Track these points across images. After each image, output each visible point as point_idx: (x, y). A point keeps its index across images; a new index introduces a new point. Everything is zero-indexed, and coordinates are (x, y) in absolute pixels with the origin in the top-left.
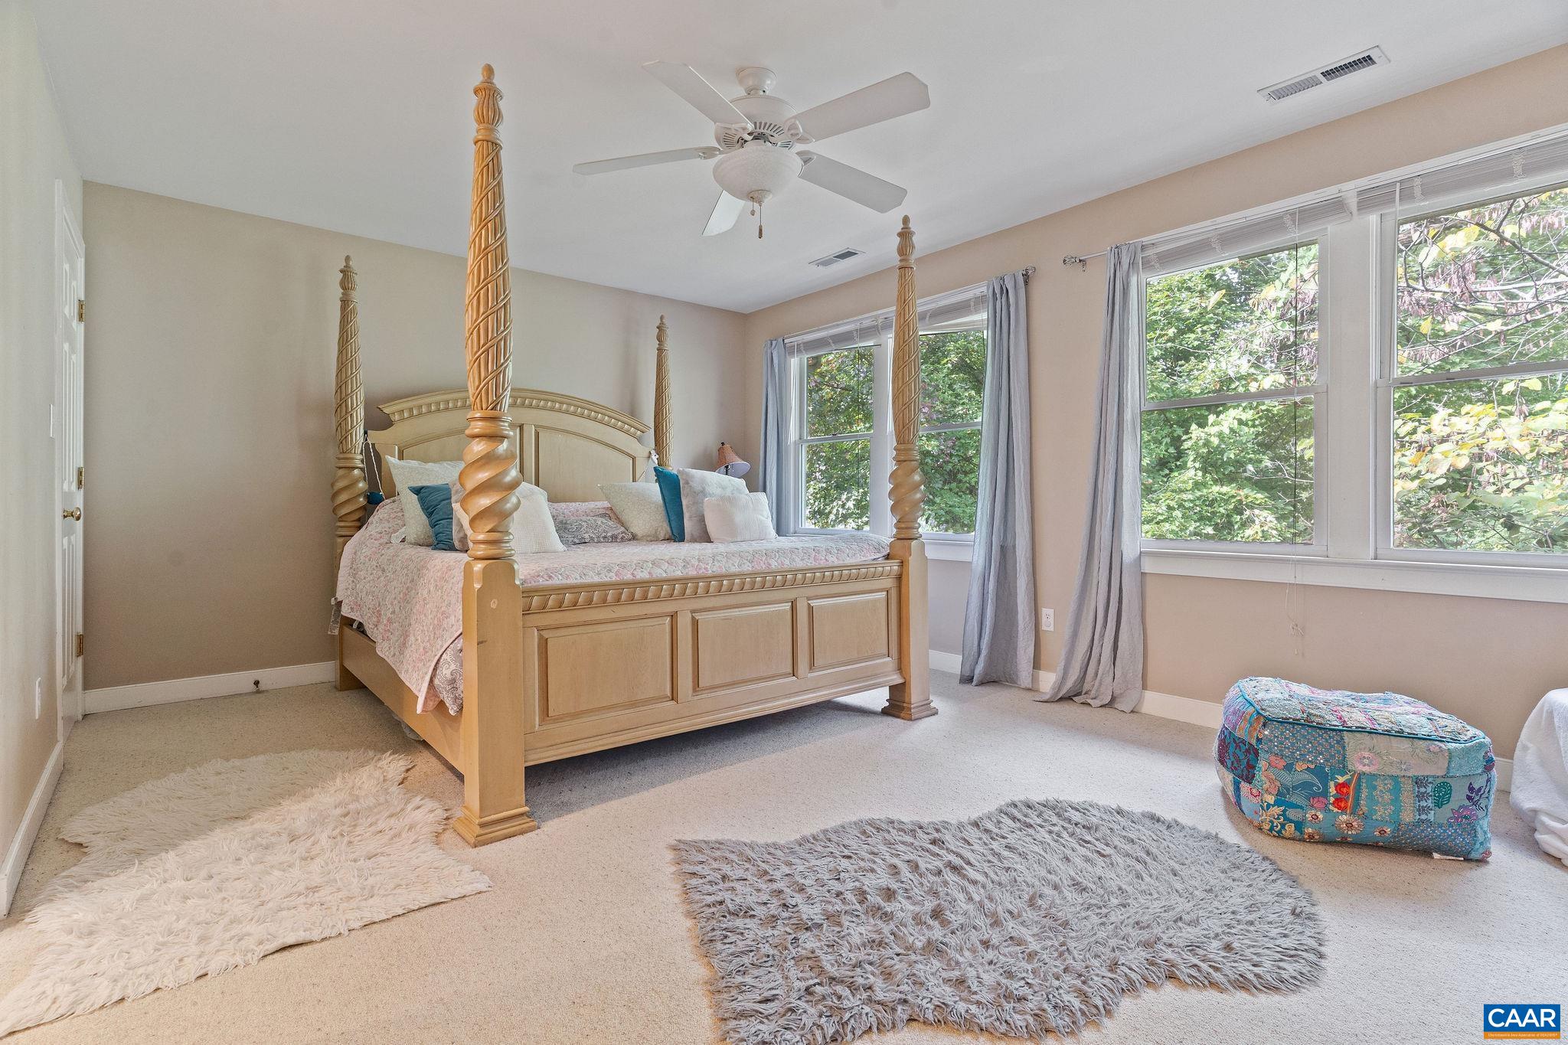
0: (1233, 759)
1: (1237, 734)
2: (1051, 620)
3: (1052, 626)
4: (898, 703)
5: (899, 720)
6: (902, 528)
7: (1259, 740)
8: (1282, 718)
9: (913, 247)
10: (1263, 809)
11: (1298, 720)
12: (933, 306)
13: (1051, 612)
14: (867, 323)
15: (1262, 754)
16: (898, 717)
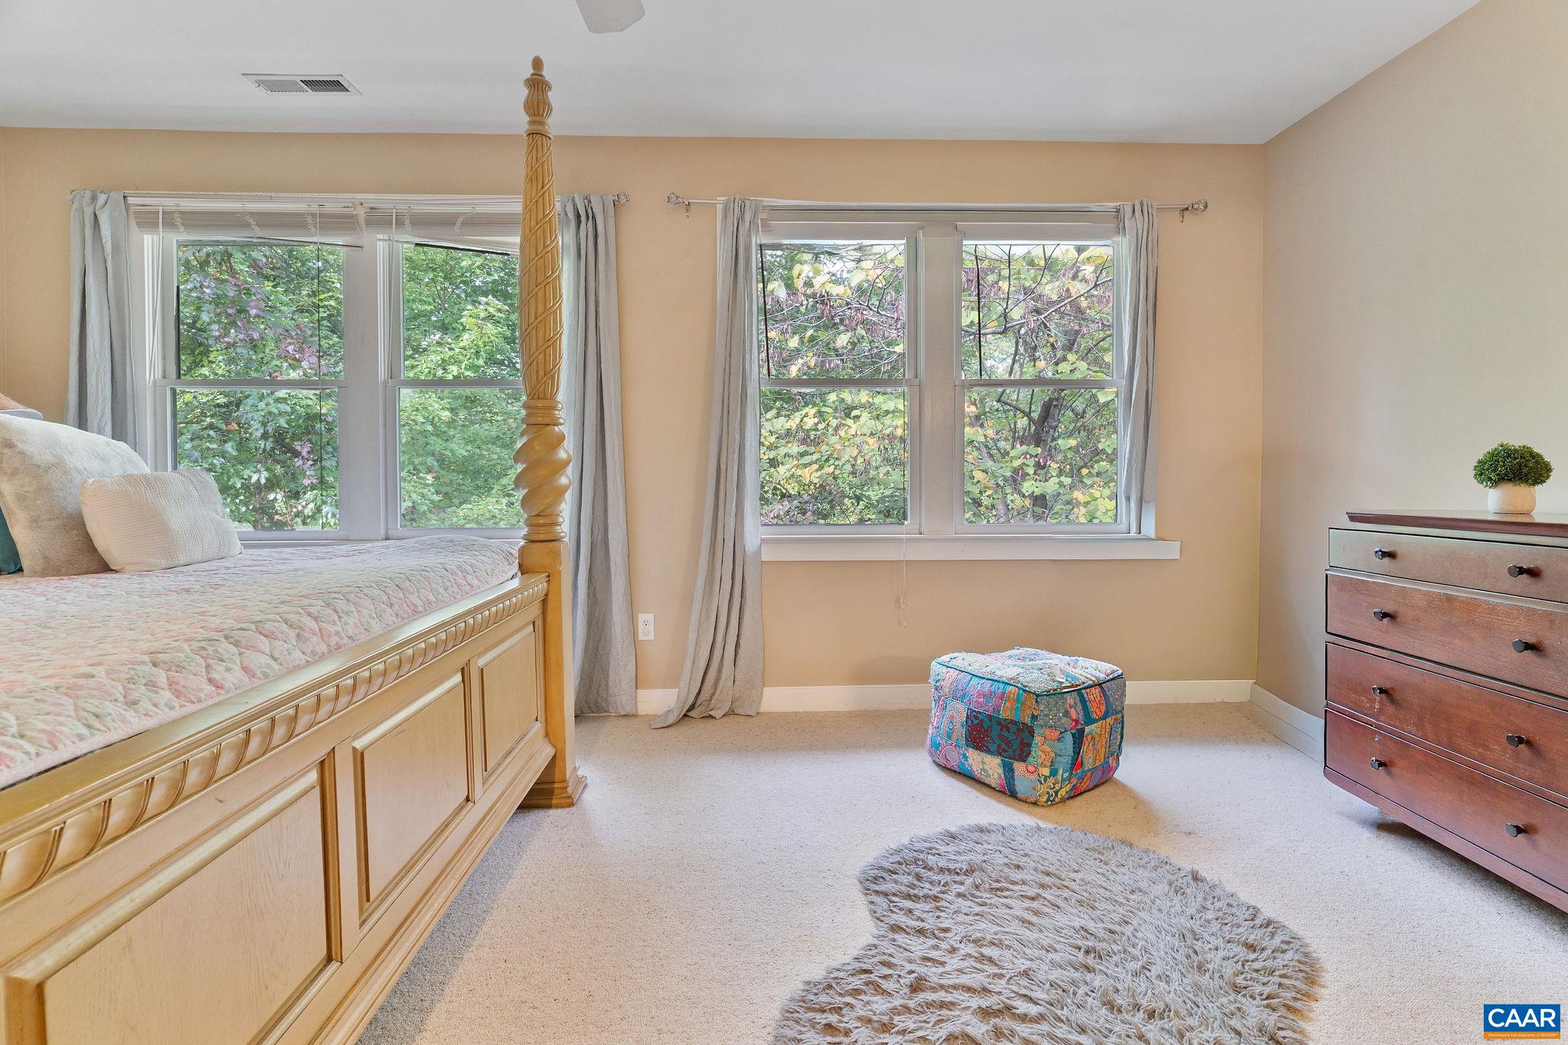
0: (999, 742)
1: (1003, 715)
2: (651, 627)
3: (652, 633)
4: (546, 786)
5: (552, 812)
6: (539, 525)
7: (1034, 717)
8: (1046, 691)
9: (550, 109)
10: (1041, 783)
11: (1056, 690)
12: (467, 209)
13: (650, 617)
14: (331, 208)
15: (1037, 730)
16: (549, 807)
